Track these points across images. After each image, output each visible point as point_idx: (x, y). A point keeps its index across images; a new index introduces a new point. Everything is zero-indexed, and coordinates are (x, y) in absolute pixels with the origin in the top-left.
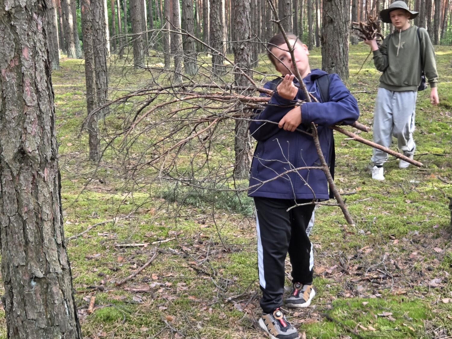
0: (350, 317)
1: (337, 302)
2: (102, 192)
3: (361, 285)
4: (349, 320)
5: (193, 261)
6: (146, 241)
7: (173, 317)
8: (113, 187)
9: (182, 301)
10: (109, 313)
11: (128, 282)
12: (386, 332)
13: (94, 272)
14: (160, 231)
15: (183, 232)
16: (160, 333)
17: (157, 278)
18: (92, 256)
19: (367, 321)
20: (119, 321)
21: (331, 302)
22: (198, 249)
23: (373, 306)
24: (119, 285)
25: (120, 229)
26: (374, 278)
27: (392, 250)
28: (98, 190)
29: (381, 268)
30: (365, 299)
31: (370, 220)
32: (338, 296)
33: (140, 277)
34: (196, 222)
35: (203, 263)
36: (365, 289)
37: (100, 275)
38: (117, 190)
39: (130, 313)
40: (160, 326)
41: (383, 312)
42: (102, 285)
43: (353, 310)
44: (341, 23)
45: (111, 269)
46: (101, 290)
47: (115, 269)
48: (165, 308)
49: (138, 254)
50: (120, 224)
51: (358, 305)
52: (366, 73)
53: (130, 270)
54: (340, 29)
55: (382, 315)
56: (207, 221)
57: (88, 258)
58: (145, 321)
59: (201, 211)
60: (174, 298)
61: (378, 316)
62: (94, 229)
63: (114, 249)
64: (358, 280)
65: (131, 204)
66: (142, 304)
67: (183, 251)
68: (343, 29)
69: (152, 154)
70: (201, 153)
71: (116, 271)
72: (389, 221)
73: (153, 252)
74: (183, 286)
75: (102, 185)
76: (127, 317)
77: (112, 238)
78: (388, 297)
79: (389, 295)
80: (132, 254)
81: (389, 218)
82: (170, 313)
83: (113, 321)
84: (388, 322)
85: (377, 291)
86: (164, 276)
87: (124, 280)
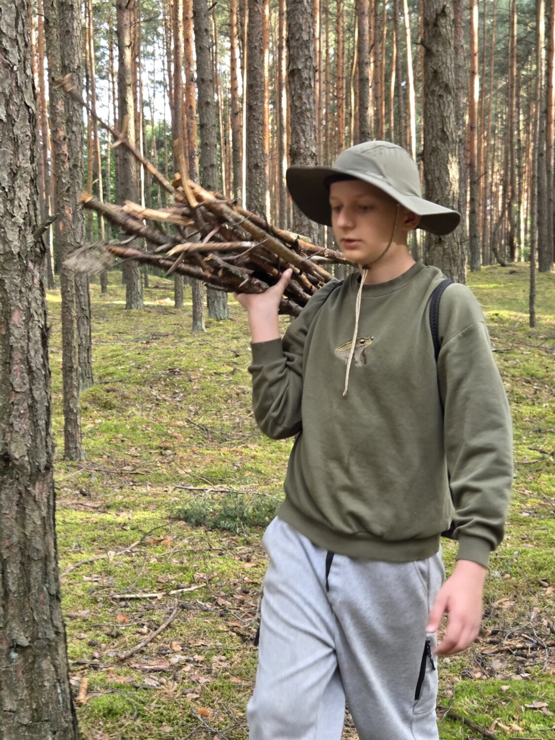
0: (483, 710)
1: (462, 687)
2: (86, 511)
3: (498, 659)
4: (481, 715)
5: (235, 621)
6: (159, 590)
7: (209, 711)
8: (102, 502)
9: (221, 684)
10: (111, 703)
11: (136, 655)
12: (539, 732)
13: (81, 639)
14: (182, 574)
15: (218, 576)
16: (191, 735)
17: (181, 648)
18: (76, 614)
19: (510, 716)
20: (127, 715)
21: (452, 686)
22: (242, 602)
23: (517, 692)
24: (123, 660)
25: (118, 570)
26: (518, 649)
27: (545, 604)
28: (78, 507)
29: (528, 632)
30: (504, 682)
31: (508, 556)
32: (463, 677)
33: (154, 647)
34: (237, 558)
35: (251, 625)
36: (504, 666)
37: (91, 644)
38: (108, 507)
39: (143, 703)
40: (190, 724)
41: (534, 702)
42: (96, 660)
43: (486, 698)
44: (455, 244)
45: (108, 635)
46: (95, 667)
47: (114, 633)
48: (195, 696)
49: (148, 610)
50: (118, 562)
51: (495, 691)
52: (495, 317)
53: (138, 635)
54: (453, 253)
55: (532, 706)
56: (254, 557)
57: (70, 617)
58: (167, 717)
59: (243, 541)
60: (209, 681)
61: (526, 709)
62: (77, 571)
63: (110, 602)
64: (493, 651)
65: (133, 529)
66: (160, 690)
67: (219, 605)
68: (458, 252)
69: (161, 448)
70: (239, 447)
71: (116, 637)
72: (539, 558)
73: (172, 607)
74: (221, 661)
75: (84, 498)
76: (139, 710)
77: (106, 584)
78: (541, 679)
79: (541, 675)
80: (140, 609)
81: (537, 553)
82: (204, 703)
83: (118, 716)
84: (542, 718)
85: (523, 669)
86: (191, 646)
87: (129, 652)
